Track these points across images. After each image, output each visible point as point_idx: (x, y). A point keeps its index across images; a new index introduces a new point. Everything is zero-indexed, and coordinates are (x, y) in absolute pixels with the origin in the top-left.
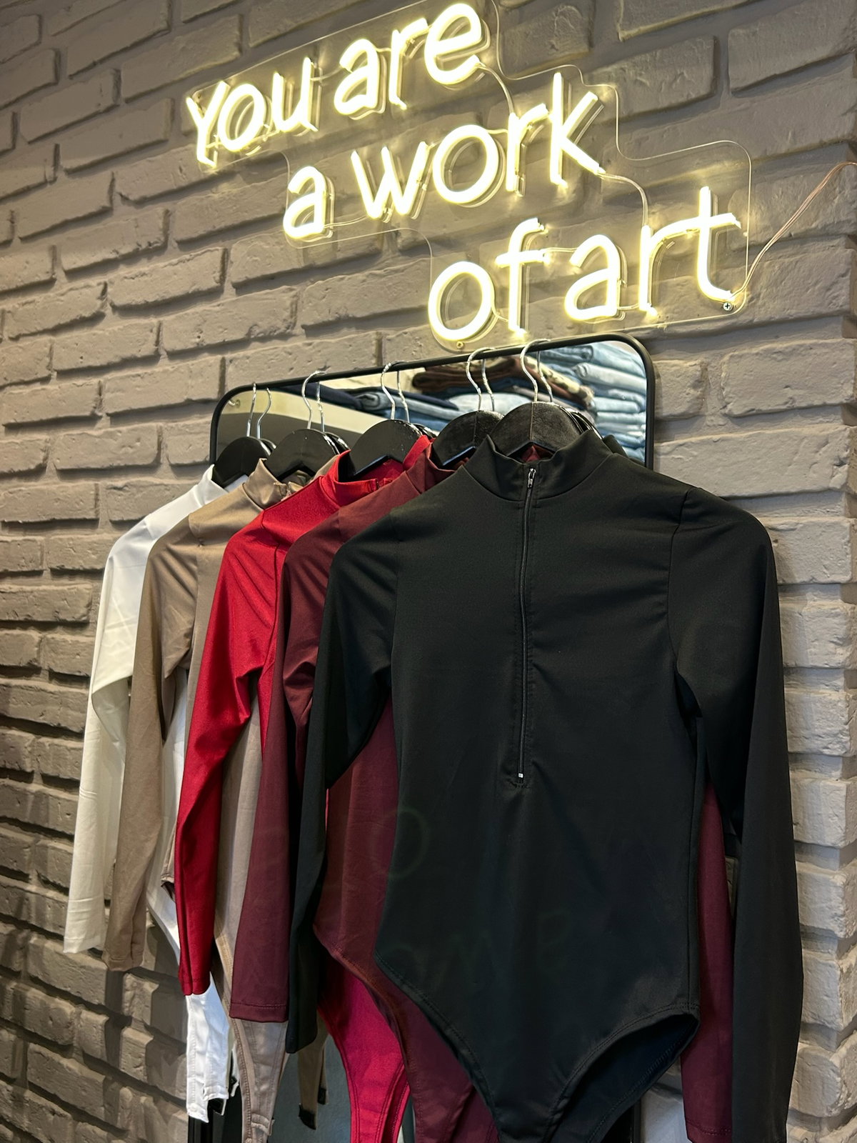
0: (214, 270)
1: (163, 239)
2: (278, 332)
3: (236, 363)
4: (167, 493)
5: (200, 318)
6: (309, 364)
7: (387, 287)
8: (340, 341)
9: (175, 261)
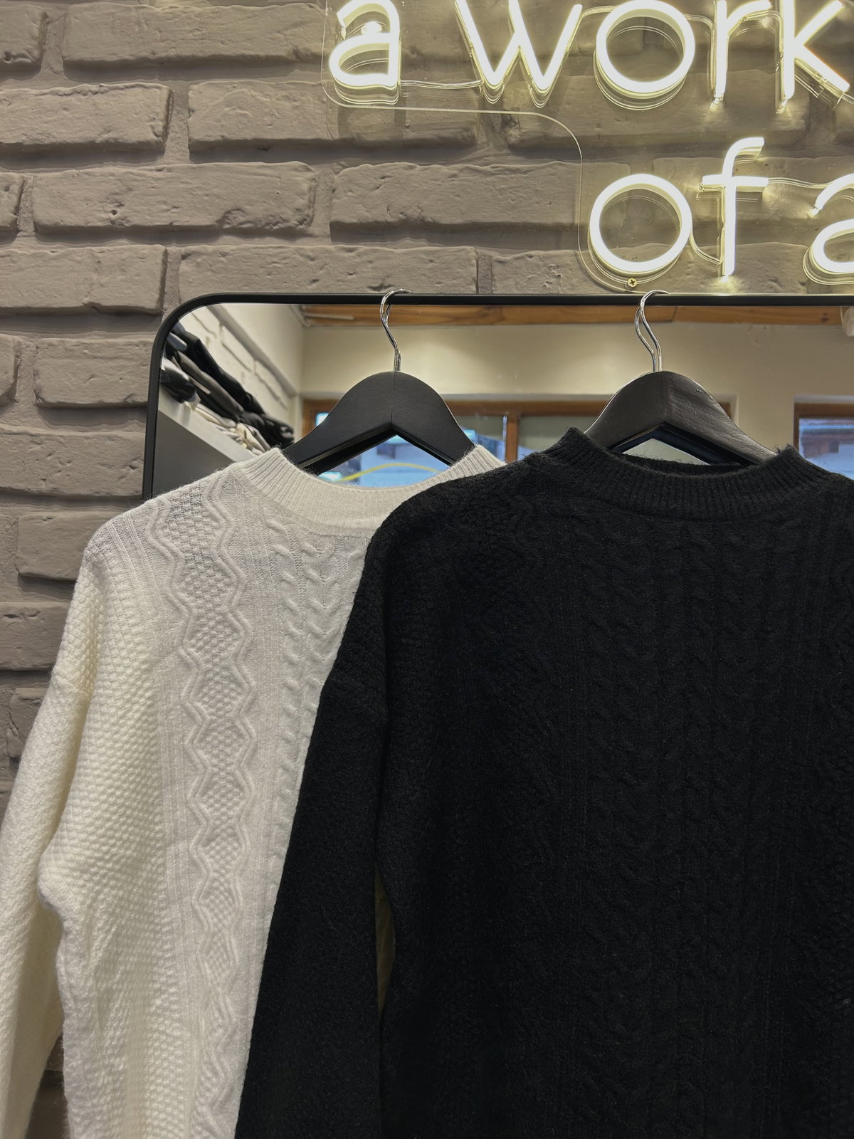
0: (152, 116)
1: (36, 53)
2: (281, 225)
3: (199, 260)
4: (38, 448)
5: (120, 184)
6: (349, 277)
7: (497, 190)
8: (412, 252)
9: (67, 90)
